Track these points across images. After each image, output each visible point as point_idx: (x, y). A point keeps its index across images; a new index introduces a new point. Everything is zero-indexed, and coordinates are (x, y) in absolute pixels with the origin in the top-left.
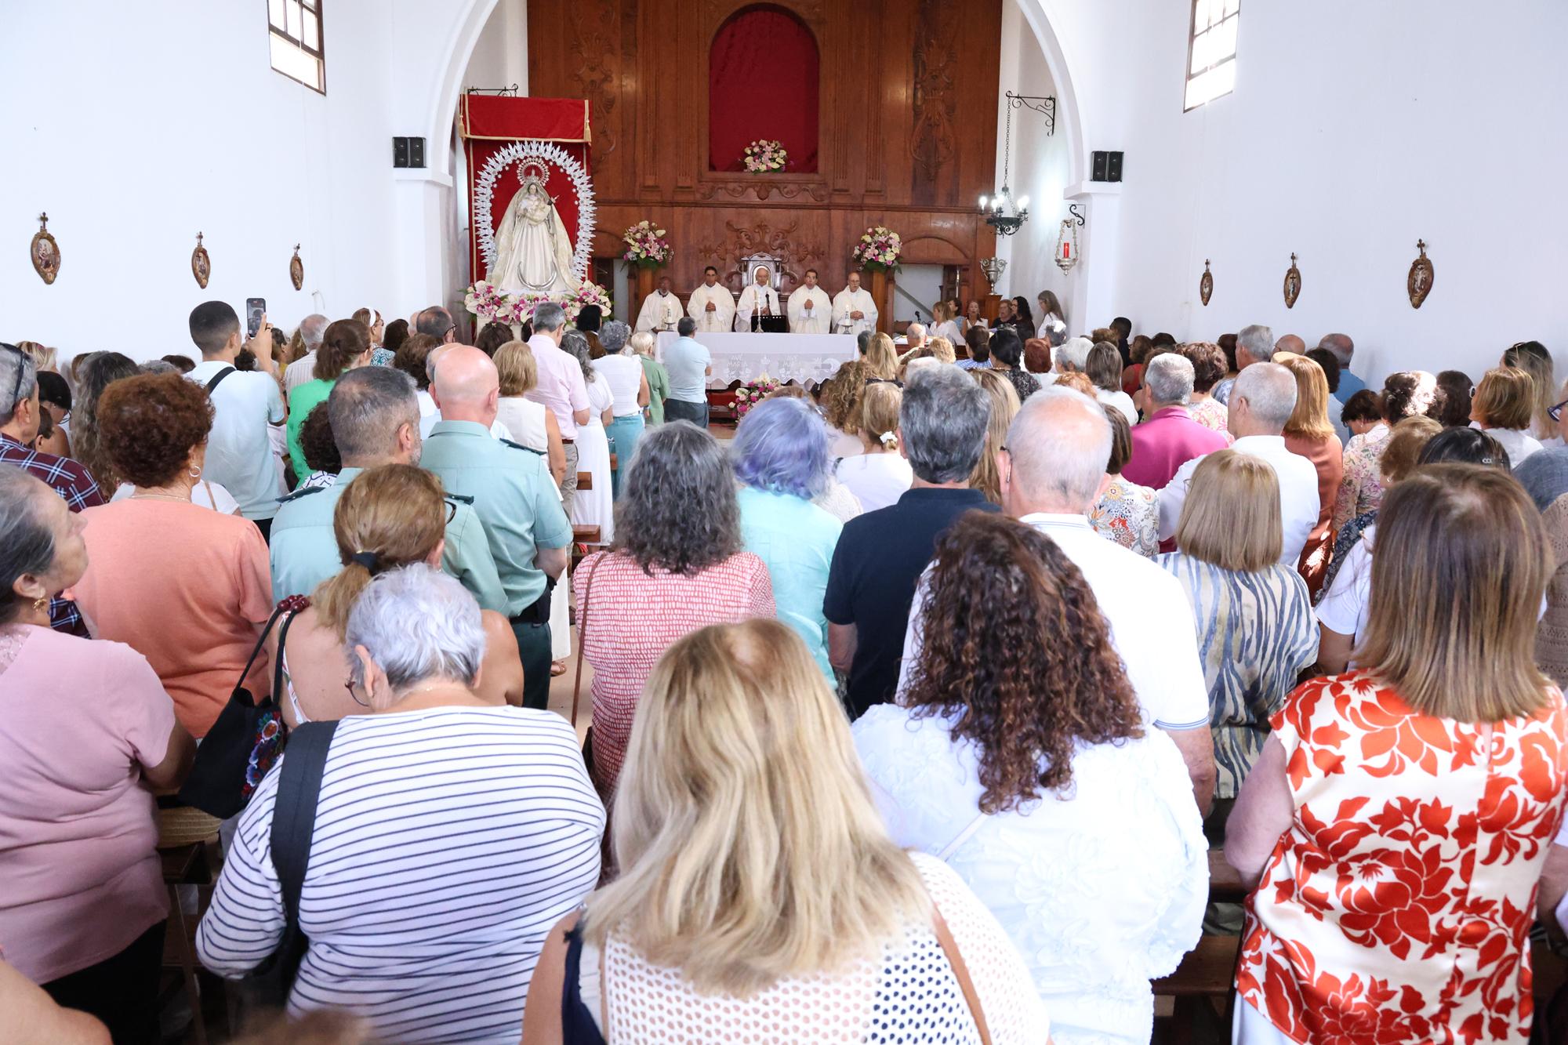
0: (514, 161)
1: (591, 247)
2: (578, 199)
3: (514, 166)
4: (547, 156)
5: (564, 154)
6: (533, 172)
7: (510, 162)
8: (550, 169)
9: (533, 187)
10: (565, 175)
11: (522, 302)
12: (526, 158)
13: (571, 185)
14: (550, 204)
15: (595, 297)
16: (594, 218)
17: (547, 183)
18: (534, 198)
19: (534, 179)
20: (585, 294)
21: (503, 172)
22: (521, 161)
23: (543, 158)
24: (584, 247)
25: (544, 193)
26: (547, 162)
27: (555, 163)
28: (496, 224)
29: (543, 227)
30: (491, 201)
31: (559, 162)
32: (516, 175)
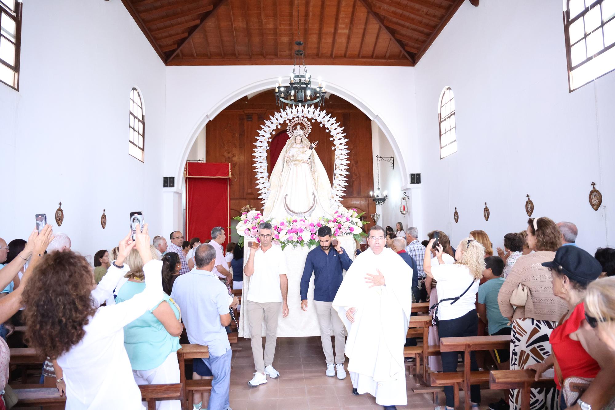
0: (285, 121)
2: (335, 146)
3: (285, 124)
4: (310, 115)
5: (323, 113)
6: (299, 127)
7: (282, 122)
8: (312, 124)
9: (299, 138)
11: (282, 224)
12: (294, 118)
13: (329, 135)
14: (311, 148)
15: (348, 220)
16: (348, 159)
17: (310, 135)
18: (299, 146)
19: (299, 131)
20: (339, 216)
22: (290, 121)
23: (307, 117)
25: (307, 142)
26: (310, 120)
27: (316, 120)
29: (306, 166)
30: (267, 151)
31: (319, 119)
32: (286, 131)
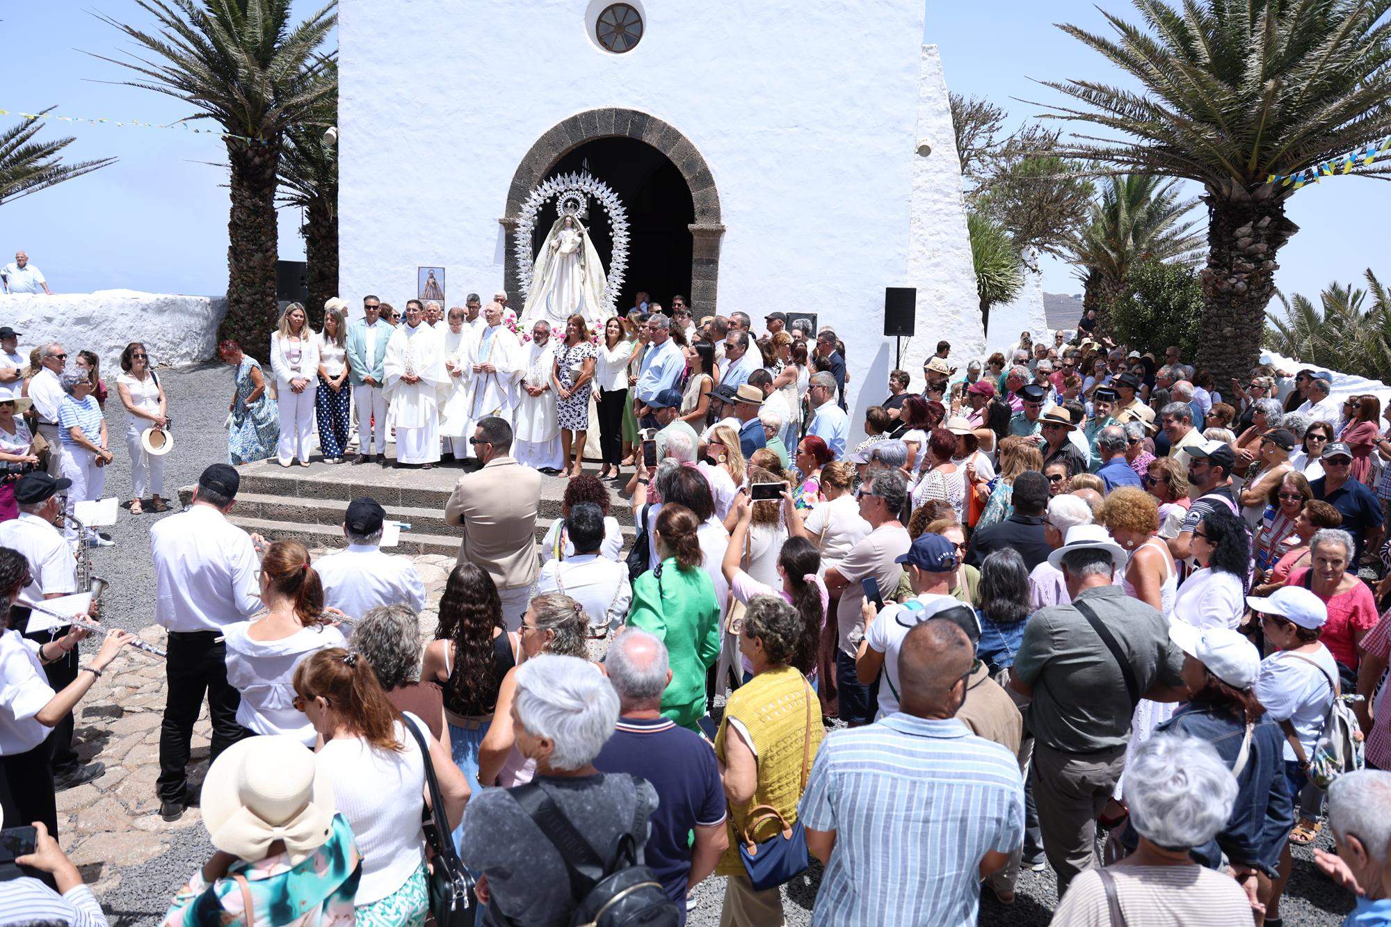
0: (555, 194)
1: (624, 278)
2: (613, 231)
4: (586, 188)
5: (603, 186)
7: (551, 195)
9: (570, 218)
10: (602, 207)
12: (566, 191)
16: (628, 250)
19: (571, 210)
21: (544, 205)
22: (561, 194)
24: (617, 279)
26: (585, 195)
27: (593, 195)
28: (535, 254)
30: (531, 233)
31: (597, 194)
32: (556, 206)
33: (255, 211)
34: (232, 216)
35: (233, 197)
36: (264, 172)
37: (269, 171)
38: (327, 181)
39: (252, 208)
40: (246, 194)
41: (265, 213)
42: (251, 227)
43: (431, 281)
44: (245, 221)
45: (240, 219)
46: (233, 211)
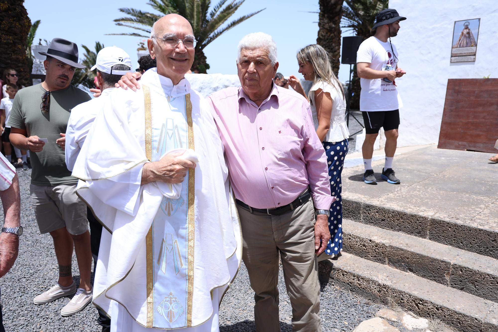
33: (330, 30)
34: (318, 35)
35: (320, 24)
36: (336, 8)
37: (339, 7)
38: (369, 13)
39: (329, 28)
40: (326, 21)
41: (335, 31)
42: (327, 39)
43: (465, 31)
44: (325, 36)
45: (322, 35)
46: (319, 32)
